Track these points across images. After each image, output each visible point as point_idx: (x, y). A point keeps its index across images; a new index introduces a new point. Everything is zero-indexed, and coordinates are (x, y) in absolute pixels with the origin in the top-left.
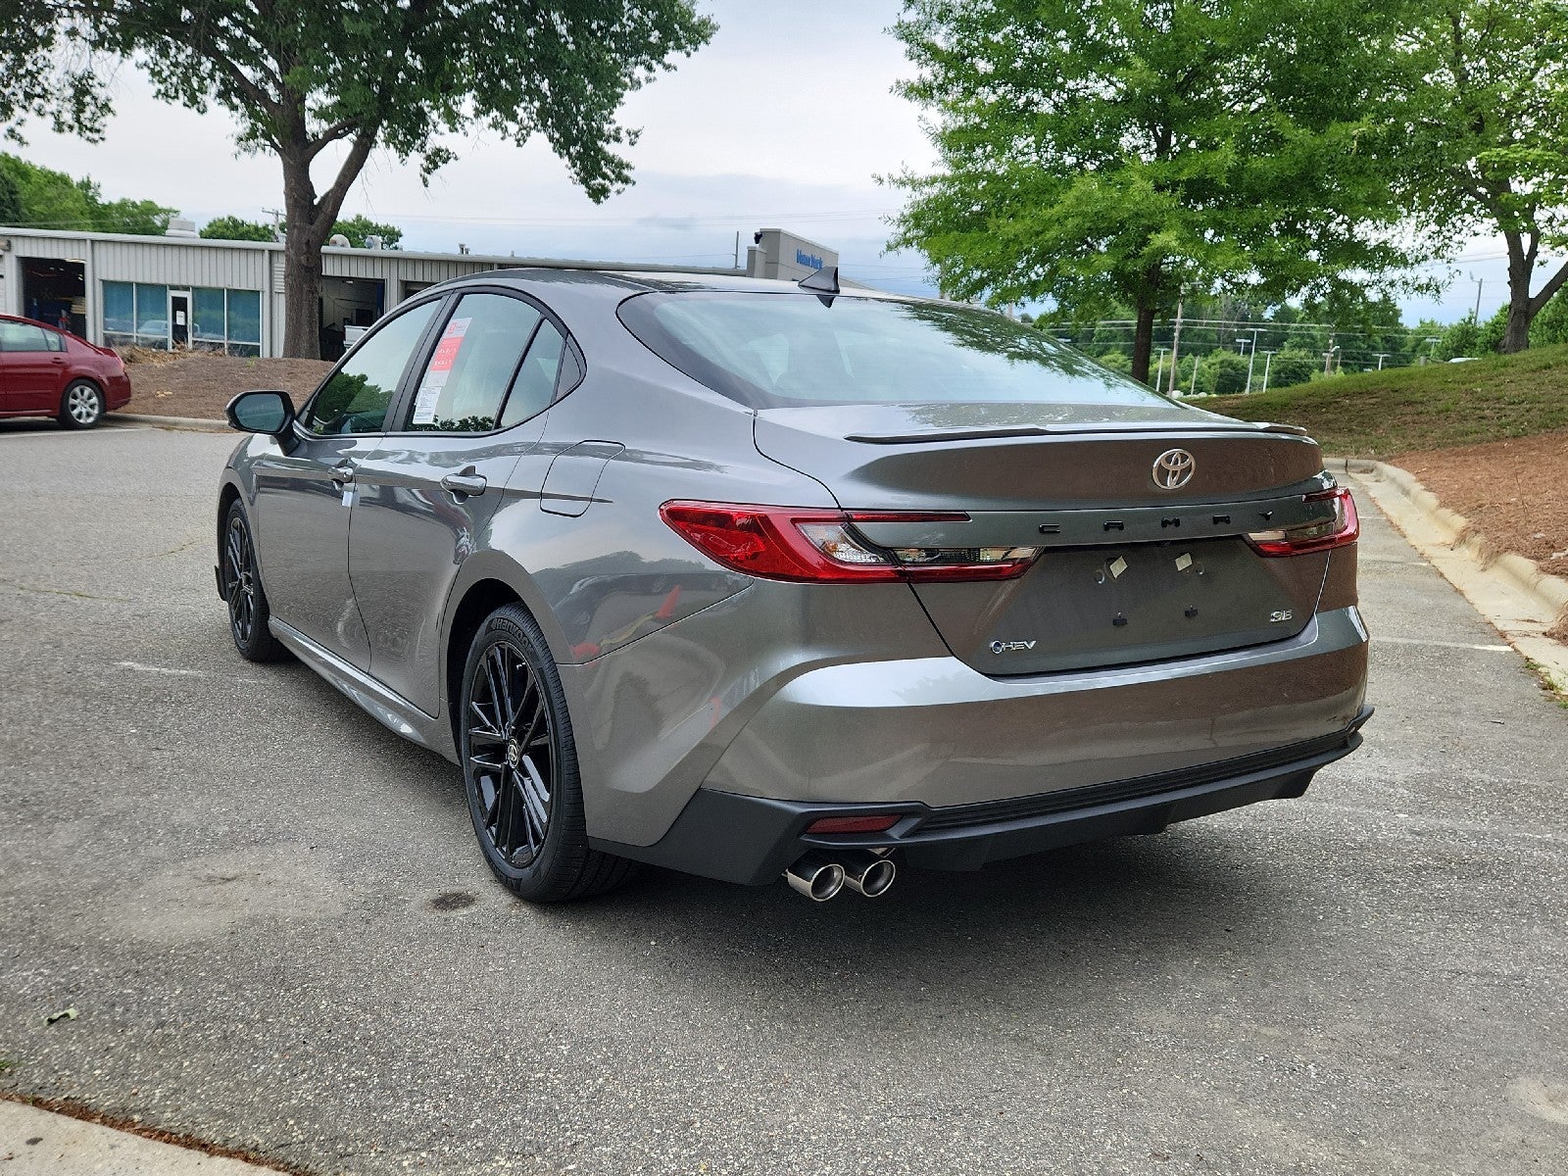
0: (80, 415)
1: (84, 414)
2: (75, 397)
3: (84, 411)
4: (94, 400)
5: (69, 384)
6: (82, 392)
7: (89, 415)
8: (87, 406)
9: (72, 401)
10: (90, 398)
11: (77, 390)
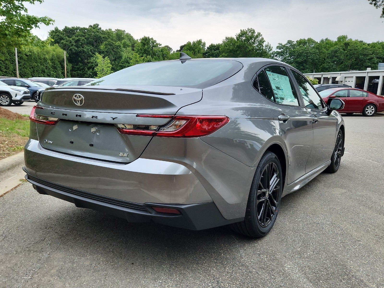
0: (368, 113)
1: (370, 113)
2: (368, 108)
3: (370, 112)
4: (374, 109)
5: (366, 105)
6: (370, 107)
7: (371, 113)
8: (371, 111)
9: (366, 109)
10: (372, 109)
11: (369, 107)
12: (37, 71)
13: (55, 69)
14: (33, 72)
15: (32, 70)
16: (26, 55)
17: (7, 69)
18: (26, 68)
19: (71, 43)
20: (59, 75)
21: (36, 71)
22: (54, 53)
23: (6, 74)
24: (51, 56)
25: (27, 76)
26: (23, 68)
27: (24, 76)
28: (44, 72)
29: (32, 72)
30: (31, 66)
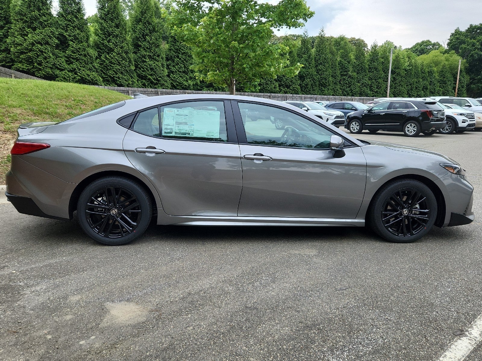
12: (416, 88)
13: (444, 83)
14: (411, 89)
15: (410, 87)
16: (406, 70)
17: (378, 89)
18: (402, 86)
19: (474, 46)
20: (448, 91)
21: (414, 88)
22: (447, 63)
23: (376, 94)
24: (441, 67)
25: (402, 95)
26: (399, 86)
27: (398, 95)
28: (427, 89)
29: (409, 90)
30: (409, 82)
